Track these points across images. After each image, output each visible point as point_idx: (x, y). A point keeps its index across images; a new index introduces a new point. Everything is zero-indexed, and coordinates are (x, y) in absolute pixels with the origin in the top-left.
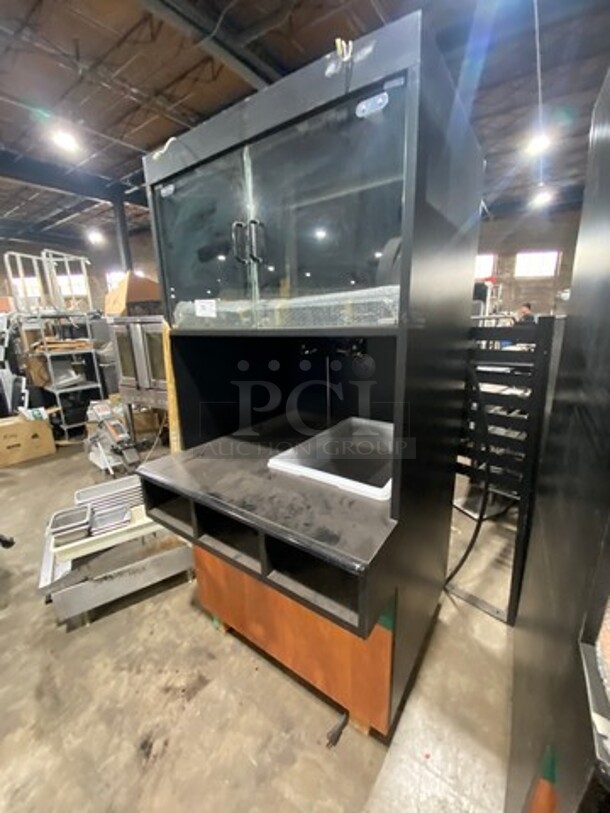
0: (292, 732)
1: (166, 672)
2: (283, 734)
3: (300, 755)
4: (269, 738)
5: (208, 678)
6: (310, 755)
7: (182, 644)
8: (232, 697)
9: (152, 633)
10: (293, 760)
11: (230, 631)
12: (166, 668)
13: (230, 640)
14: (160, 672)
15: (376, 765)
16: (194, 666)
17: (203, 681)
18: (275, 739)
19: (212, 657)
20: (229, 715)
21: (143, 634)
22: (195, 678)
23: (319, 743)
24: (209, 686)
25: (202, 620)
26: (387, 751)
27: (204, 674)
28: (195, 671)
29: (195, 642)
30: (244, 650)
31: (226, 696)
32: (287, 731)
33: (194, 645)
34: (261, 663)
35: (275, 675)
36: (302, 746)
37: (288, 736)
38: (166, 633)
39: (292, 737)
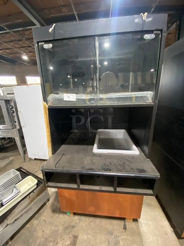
0: (114, 234)
1: (60, 242)
2: (112, 237)
3: (119, 239)
4: (109, 241)
5: (77, 235)
6: (123, 237)
7: (59, 229)
8: (89, 236)
9: (43, 231)
10: (119, 242)
11: (75, 214)
12: (58, 241)
13: (77, 217)
14: (57, 243)
15: (138, 228)
16: (69, 235)
17: (76, 237)
18: (110, 240)
19: (73, 227)
20: (92, 242)
21: (40, 234)
22: (72, 238)
23: (122, 232)
24: (79, 238)
25: (61, 216)
26: (138, 223)
27: (74, 234)
28: (71, 236)
29: (64, 225)
30: (83, 218)
31: (87, 237)
32: (112, 235)
33: (64, 226)
34: (91, 219)
35: (98, 220)
36: (118, 236)
37: (113, 236)
38: (49, 228)
39: (115, 236)
